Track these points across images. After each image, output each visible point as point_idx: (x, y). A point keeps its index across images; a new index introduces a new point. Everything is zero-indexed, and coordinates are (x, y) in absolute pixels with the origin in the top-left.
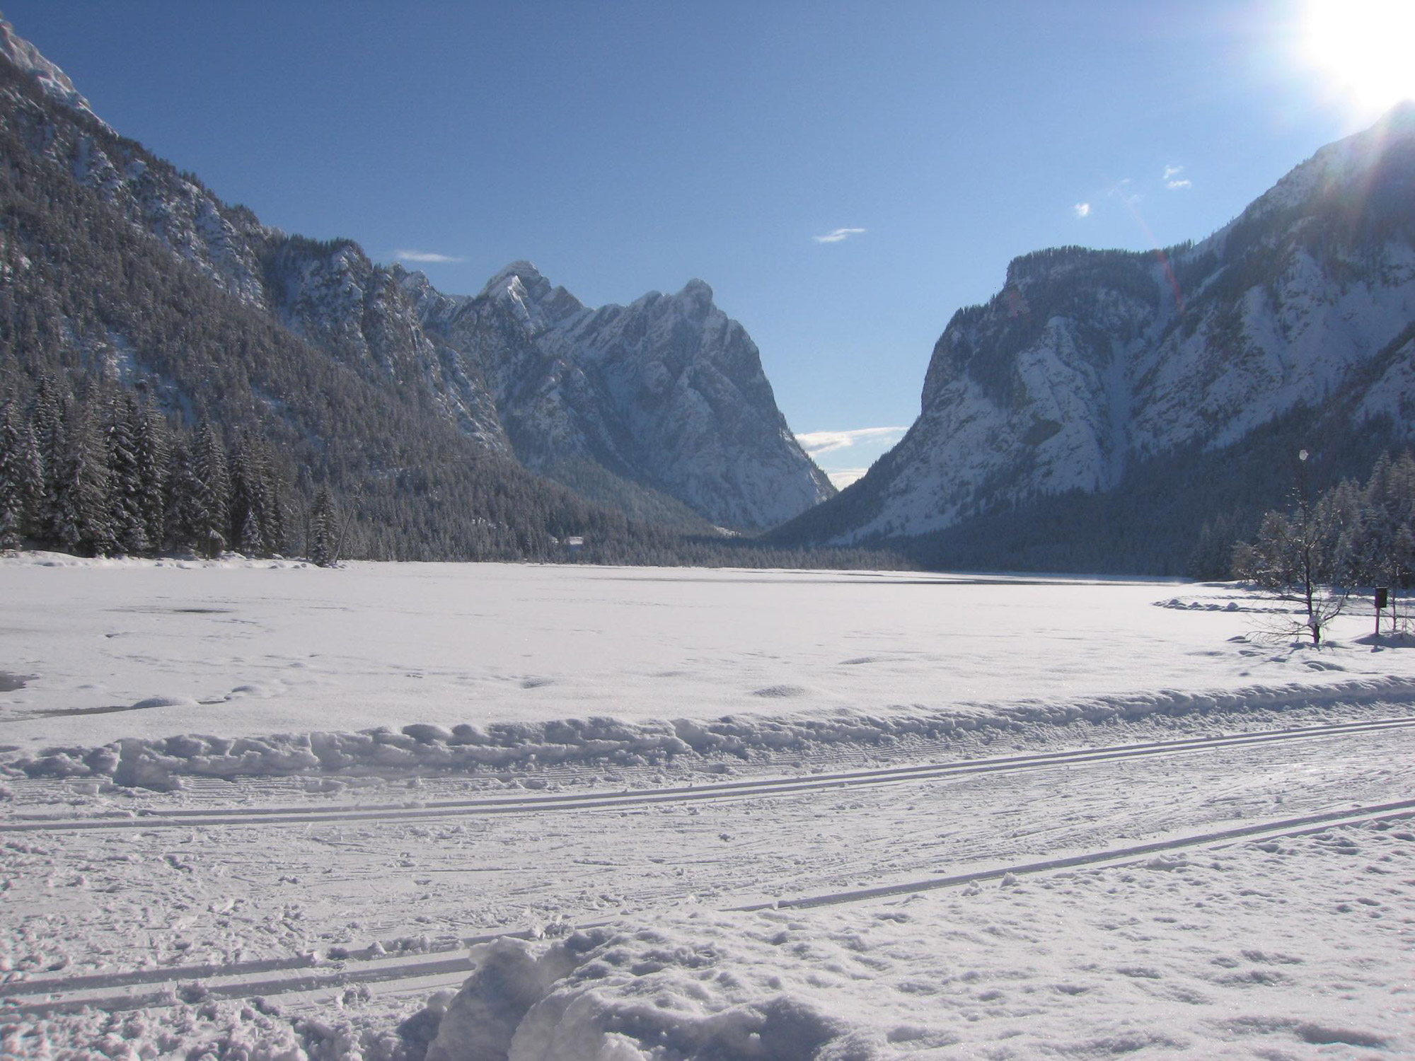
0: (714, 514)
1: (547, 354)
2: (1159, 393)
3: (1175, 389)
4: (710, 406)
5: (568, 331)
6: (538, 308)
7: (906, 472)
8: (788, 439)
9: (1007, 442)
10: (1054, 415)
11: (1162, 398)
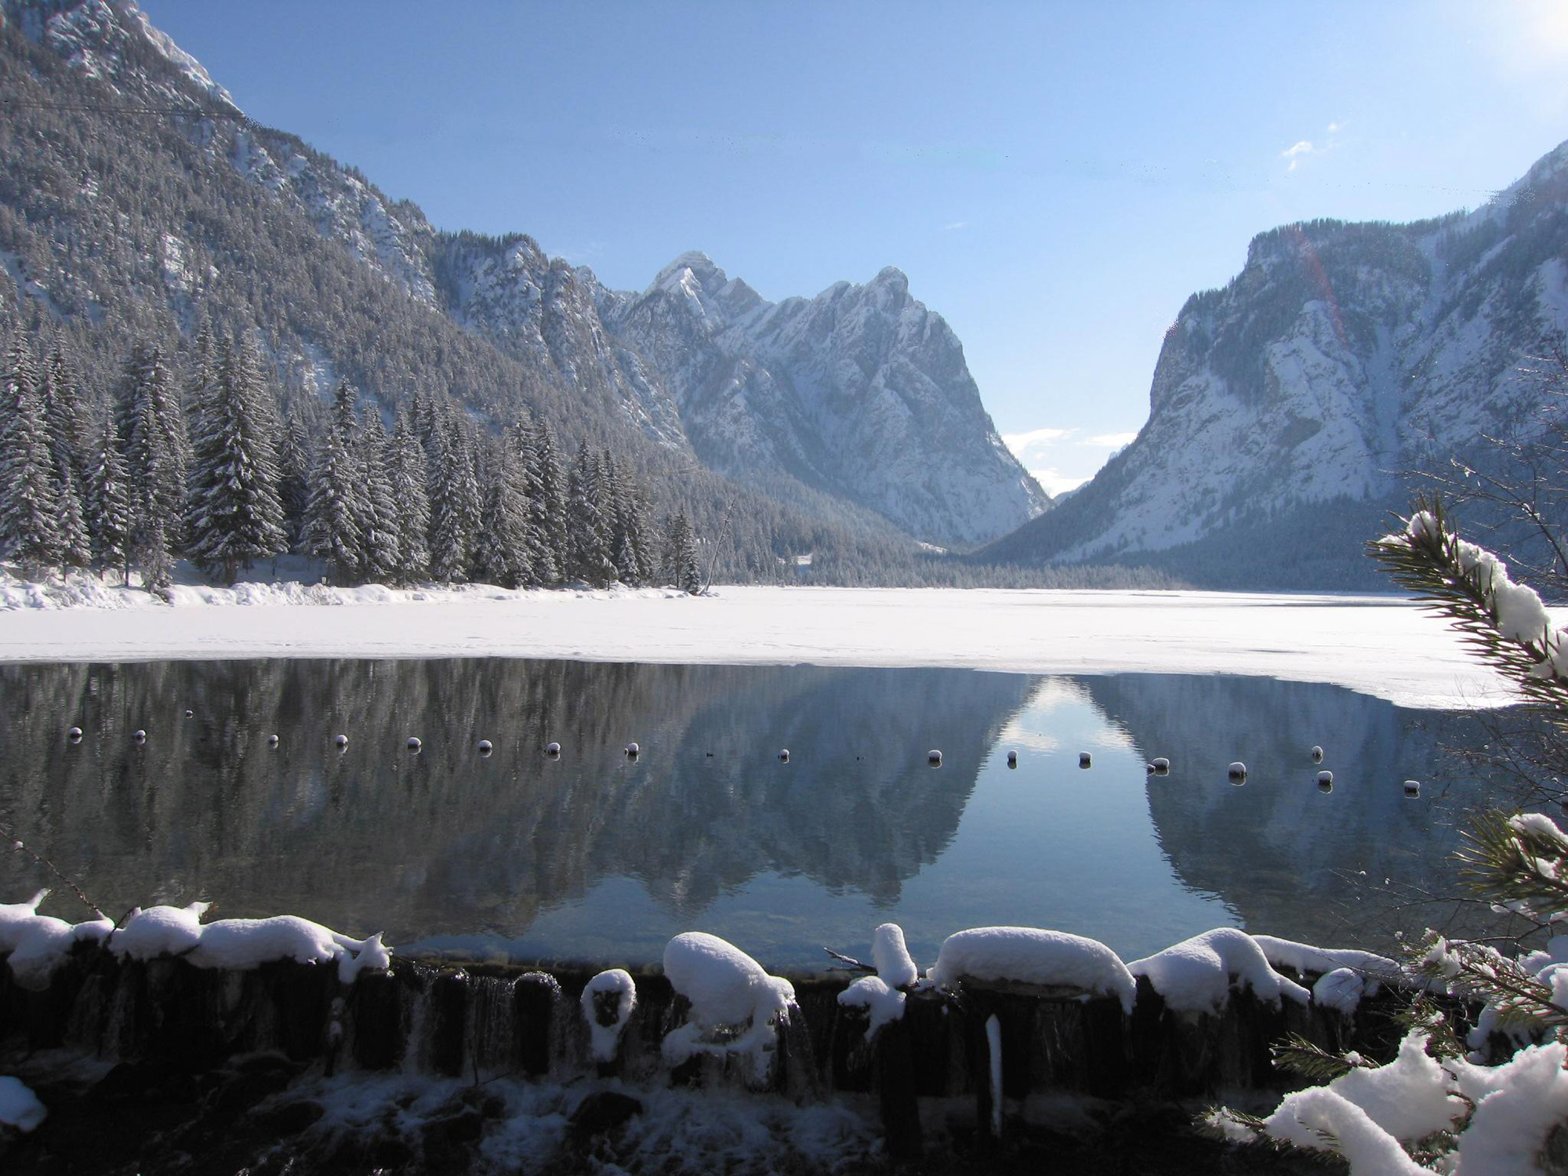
0: (917, 527)
1: (726, 354)
2: (1435, 385)
3: (1454, 381)
4: (910, 408)
5: (747, 328)
6: (714, 303)
7: (1141, 479)
8: (995, 443)
9: (1257, 444)
10: (1312, 412)
11: (1439, 391)
